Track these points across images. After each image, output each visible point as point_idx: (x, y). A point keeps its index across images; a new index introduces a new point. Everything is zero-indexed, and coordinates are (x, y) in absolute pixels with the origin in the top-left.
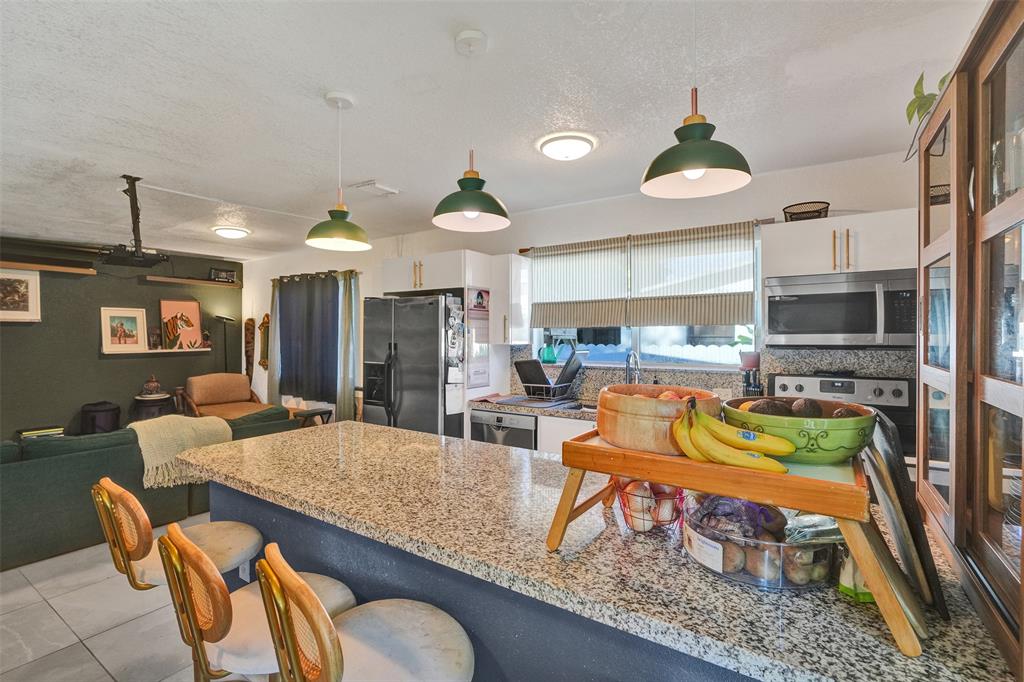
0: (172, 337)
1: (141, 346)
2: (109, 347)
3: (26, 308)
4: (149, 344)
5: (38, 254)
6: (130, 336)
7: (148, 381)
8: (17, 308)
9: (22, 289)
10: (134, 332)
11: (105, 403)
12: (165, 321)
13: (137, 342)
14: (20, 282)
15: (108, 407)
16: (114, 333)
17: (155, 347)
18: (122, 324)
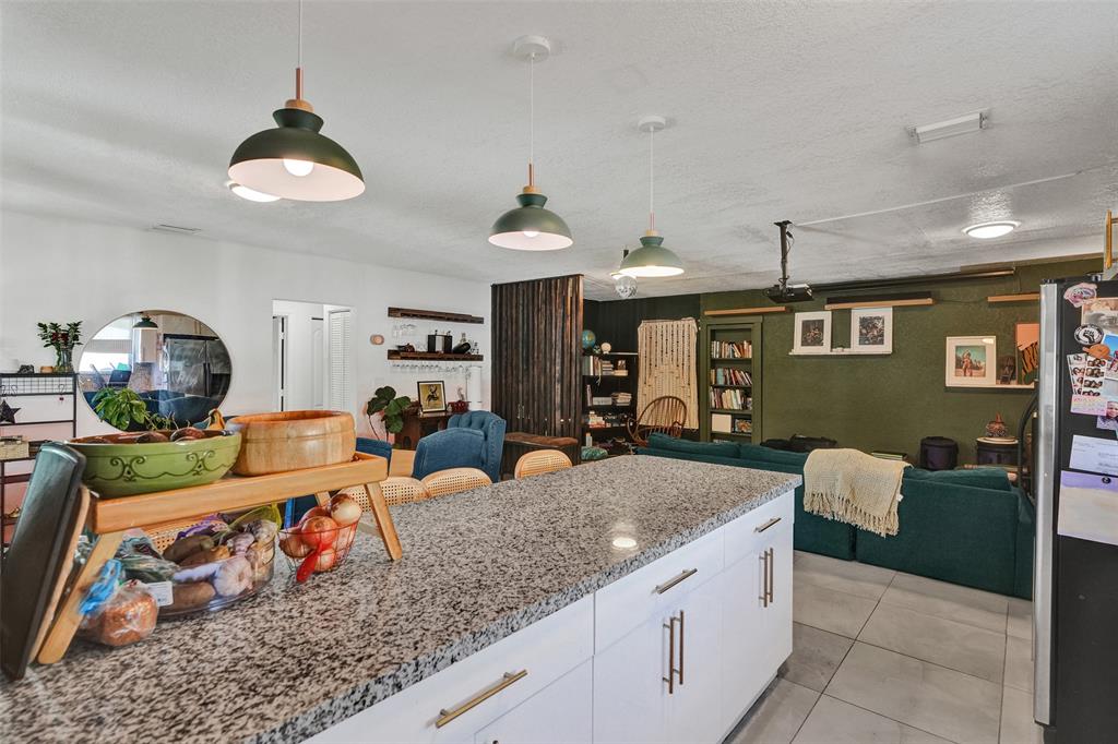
0: (1029, 369)
1: (989, 380)
2: (953, 379)
3: (882, 342)
4: (998, 378)
5: (892, 291)
6: (978, 368)
7: (992, 422)
8: (875, 343)
9: (880, 325)
10: (983, 364)
11: (941, 438)
12: (1021, 349)
13: (984, 375)
14: (879, 318)
15: (943, 443)
16: (959, 363)
17: (1005, 380)
18: (969, 354)
